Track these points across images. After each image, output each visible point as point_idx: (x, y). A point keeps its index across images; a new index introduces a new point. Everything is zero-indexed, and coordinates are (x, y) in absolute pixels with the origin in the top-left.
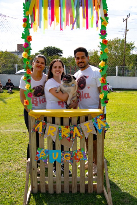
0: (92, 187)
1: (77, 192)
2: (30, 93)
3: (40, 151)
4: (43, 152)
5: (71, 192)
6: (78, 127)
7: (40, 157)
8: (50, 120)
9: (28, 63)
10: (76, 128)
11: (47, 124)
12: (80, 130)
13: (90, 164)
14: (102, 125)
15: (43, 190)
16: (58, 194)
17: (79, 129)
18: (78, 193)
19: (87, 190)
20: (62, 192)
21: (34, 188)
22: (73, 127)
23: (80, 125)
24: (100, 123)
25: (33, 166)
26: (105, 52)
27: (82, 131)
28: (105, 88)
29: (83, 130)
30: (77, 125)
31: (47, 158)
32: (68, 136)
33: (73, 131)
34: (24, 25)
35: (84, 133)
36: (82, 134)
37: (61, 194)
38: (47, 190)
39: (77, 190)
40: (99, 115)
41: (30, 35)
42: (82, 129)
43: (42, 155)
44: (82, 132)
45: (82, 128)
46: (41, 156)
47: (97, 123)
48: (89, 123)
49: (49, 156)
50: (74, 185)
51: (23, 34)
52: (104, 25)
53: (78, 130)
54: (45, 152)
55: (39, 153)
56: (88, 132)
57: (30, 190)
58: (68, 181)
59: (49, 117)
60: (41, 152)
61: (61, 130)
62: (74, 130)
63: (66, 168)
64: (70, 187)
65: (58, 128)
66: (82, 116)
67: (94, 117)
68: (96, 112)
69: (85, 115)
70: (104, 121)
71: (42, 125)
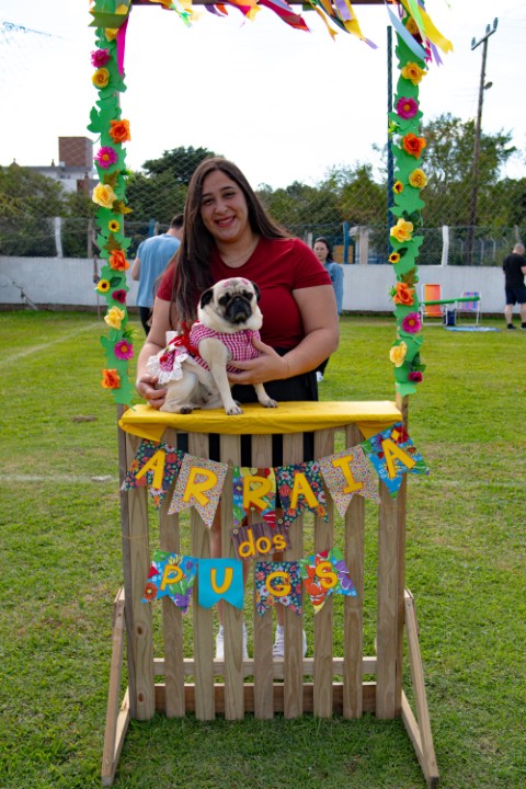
0: (360, 694)
1: (304, 712)
2: (124, 344)
3: (164, 561)
4: (176, 565)
5: (279, 714)
6: (310, 474)
7: (163, 587)
8: (202, 445)
9: (114, 226)
10: (300, 478)
12: (318, 485)
13: (351, 610)
14: (401, 464)
15: (176, 708)
16: (231, 722)
17: (314, 479)
18: (307, 717)
19: (341, 706)
20: (246, 713)
21: (141, 699)
22: (290, 471)
23: (316, 463)
24: (394, 457)
25: (136, 616)
26: (414, 184)
27: (325, 488)
28: (412, 323)
29: (329, 482)
30: (305, 465)
31: (188, 591)
32: (268, 507)
33: (292, 489)
34: (99, 79)
35: (333, 496)
36: (324, 501)
37: (242, 723)
38: (190, 705)
39: (304, 707)
40: (391, 425)
41: (122, 117)
42: (322, 480)
43: (168, 577)
45: (325, 476)
46: (166, 580)
47: (381, 455)
48: (349, 459)
49: (196, 581)
50: (291, 690)
51: (94, 112)
52: (412, 77)
53: (309, 483)
54: (180, 567)
55: (160, 570)
56: (346, 491)
57: (128, 707)
58: (270, 673)
59: (199, 433)
60: (168, 567)
61: (241, 485)
62: (293, 483)
63: (262, 626)
64: (279, 695)
65: (224, 475)
66: (322, 430)
67: (370, 435)
68: (378, 417)
69: (335, 428)
70: (409, 450)
71: (166, 461)
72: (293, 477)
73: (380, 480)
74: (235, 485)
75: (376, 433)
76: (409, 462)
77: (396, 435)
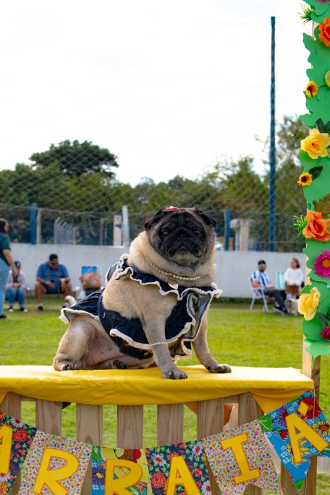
6: (191, 458)
10: (178, 462)
11: (33, 434)
12: (202, 473)
14: (309, 445)
17: (196, 465)
22: (165, 453)
23: (198, 444)
24: (300, 436)
27: (211, 477)
29: (216, 468)
30: (185, 445)
33: (167, 478)
35: (221, 487)
36: (210, 493)
40: (299, 395)
42: (207, 466)
44: (207, 483)
45: (211, 460)
47: (284, 433)
48: (243, 438)
53: (191, 471)
56: (238, 480)
59: (49, 402)
61: (103, 472)
62: (169, 470)
65: (88, 458)
66: (208, 401)
67: (270, 408)
68: (281, 384)
69: (225, 398)
70: (320, 427)
71: (13, 438)
72: (169, 462)
73: (283, 466)
74: (95, 471)
75: (278, 406)
76: (320, 443)
77: (304, 408)
